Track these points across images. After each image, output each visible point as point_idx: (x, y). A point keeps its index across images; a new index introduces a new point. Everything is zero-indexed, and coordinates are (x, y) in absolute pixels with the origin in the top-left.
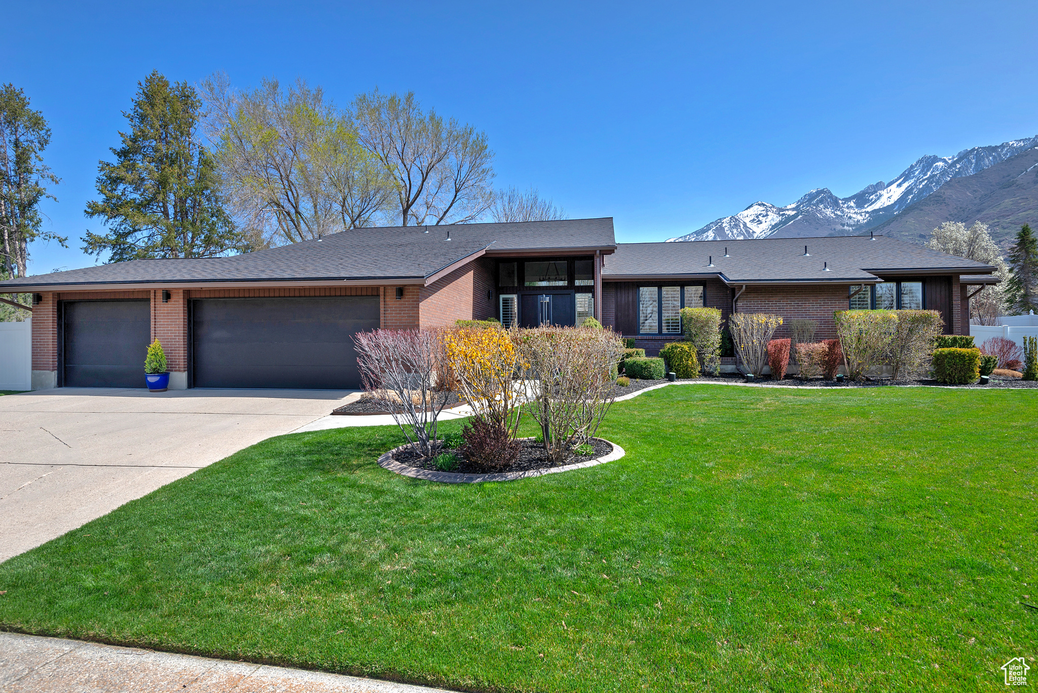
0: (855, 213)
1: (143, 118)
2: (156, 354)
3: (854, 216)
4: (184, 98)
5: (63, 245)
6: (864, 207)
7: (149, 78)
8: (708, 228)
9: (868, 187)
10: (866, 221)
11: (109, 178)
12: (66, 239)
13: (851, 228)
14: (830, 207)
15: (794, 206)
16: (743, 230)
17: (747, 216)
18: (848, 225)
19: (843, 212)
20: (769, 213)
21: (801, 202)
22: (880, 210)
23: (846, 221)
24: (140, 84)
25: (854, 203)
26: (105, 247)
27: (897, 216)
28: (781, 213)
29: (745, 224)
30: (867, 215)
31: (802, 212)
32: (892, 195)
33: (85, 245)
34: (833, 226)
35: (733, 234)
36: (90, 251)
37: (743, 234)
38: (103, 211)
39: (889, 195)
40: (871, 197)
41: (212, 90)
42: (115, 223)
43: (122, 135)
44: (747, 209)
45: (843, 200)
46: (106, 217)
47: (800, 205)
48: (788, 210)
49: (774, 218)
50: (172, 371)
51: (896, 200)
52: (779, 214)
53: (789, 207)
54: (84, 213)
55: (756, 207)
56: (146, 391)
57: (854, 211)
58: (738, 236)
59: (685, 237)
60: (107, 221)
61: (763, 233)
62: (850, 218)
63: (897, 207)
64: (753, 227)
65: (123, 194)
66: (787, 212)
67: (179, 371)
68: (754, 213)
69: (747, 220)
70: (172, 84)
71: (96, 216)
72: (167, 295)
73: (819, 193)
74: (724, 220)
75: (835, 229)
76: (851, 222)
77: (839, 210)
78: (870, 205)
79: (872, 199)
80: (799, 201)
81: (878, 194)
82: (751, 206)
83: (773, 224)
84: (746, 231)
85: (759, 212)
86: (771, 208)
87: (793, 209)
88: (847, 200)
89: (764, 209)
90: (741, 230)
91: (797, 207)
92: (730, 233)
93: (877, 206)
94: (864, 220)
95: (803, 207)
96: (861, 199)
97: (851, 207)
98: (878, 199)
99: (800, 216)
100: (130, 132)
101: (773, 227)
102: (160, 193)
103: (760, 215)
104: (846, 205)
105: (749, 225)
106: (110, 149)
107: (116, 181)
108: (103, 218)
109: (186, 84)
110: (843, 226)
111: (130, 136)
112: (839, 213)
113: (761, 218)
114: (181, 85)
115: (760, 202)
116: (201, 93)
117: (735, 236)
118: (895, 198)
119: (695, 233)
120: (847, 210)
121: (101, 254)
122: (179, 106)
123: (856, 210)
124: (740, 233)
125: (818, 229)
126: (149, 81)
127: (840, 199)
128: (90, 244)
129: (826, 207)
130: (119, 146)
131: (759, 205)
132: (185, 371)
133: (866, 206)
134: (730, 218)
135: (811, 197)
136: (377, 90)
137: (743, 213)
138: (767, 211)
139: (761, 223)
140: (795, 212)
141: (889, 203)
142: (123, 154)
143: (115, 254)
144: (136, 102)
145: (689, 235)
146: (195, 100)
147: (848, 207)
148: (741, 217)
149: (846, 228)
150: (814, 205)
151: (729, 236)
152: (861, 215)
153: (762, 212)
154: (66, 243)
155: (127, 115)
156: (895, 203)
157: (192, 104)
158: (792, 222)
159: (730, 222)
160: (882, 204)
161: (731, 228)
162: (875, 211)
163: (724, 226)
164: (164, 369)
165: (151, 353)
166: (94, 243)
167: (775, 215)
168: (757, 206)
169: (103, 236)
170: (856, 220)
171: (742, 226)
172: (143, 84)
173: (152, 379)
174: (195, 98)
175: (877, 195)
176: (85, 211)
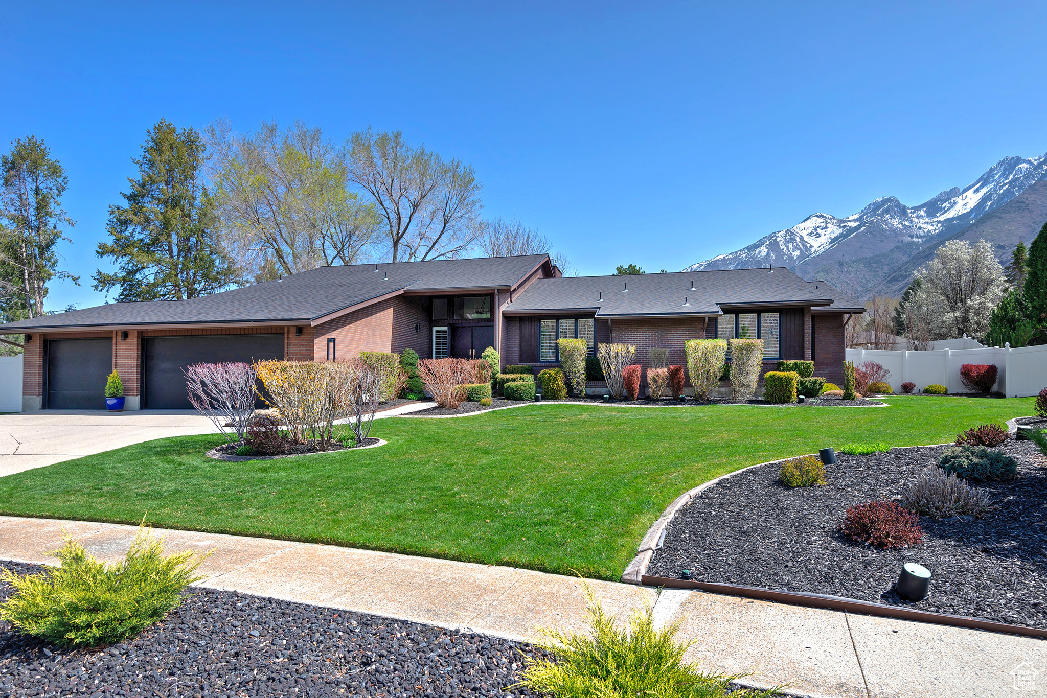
0: (926, 222)
1: (152, 163)
2: (114, 382)
3: (924, 226)
4: (189, 143)
5: (76, 284)
6: (935, 216)
7: (157, 126)
8: (761, 243)
9: (941, 194)
10: (937, 231)
11: (119, 220)
12: (79, 278)
13: (920, 240)
14: (897, 216)
15: (856, 216)
16: (800, 244)
17: (804, 229)
18: (917, 237)
19: (911, 222)
20: (829, 225)
21: (864, 212)
22: (953, 219)
23: (915, 232)
24: (149, 132)
25: (925, 212)
26: (114, 284)
27: (973, 225)
28: (842, 225)
29: (802, 238)
30: (939, 225)
31: (865, 223)
32: (969, 201)
33: (95, 283)
34: (900, 238)
35: (788, 249)
36: (100, 288)
37: (800, 249)
38: (112, 252)
39: (965, 202)
40: (944, 205)
41: (214, 135)
42: (123, 262)
43: (130, 181)
44: (804, 221)
45: (912, 208)
46: (115, 257)
47: (864, 215)
48: (850, 221)
49: (834, 231)
50: (128, 395)
51: (972, 207)
52: (840, 225)
53: (851, 218)
54: (95, 253)
55: (814, 219)
56: (107, 412)
57: (924, 221)
58: (793, 251)
59: (736, 253)
60: (116, 260)
61: (822, 247)
62: (920, 228)
63: (973, 215)
64: (811, 241)
65: (132, 235)
66: (849, 224)
67: (133, 395)
68: (812, 226)
69: (804, 234)
70: (179, 131)
71: (105, 257)
72: (126, 335)
73: (884, 202)
74: (779, 234)
75: (902, 241)
76: (921, 233)
77: (907, 220)
78: (943, 214)
79: (945, 207)
80: (862, 211)
81: (952, 201)
82: (809, 218)
83: (833, 237)
84: (803, 245)
85: (818, 225)
86: (831, 219)
87: (856, 220)
88: (916, 209)
89: (822, 220)
90: (798, 245)
91: (860, 217)
92: (785, 248)
93: (951, 214)
94: (935, 230)
95: (867, 217)
96: (933, 208)
97: (921, 216)
98: (952, 206)
99: (863, 228)
100: (138, 177)
101: (833, 240)
102: (162, 234)
103: (818, 227)
104: (915, 215)
105: (806, 238)
106: (121, 193)
107: (126, 223)
108: (112, 258)
109: (191, 129)
110: (912, 238)
111: (139, 181)
112: (907, 223)
113: (819, 231)
114: (187, 131)
115: (818, 214)
116: (204, 138)
117: (791, 251)
118: (972, 204)
119: (747, 248)
120: (916, 220)
121: (111, 291)
122: (184, 151)
123: (927, 220)
124: (796, 247)
125: (883, 241)
126: (158, 129)
127: (909, 208)
128: (100, 282)
129: (892, 217)
130: (128, 192)
131: (818, 216)
132: (137, 395)
133: (938, 215)
134: (786, 232)
135: (876, 206)
136: (370, 128)
137: (800, 225)
138: (826, 223)
139: (820, 236)
140: (857, 224)
141: (965, 211)
142: (133, 198)
143: (125, 290)
144: (145, 148)
145: (741, 251)
146: (199, 144)
147: (917, 217)
148: (798, 230)
149: (915, 239)
150: (879, 215)
151: (784, 251)
152: (933, 225)
153: (821, 225)
154: (79, 281)
155: (136, 162)
156: (972, 211)
157: (197, 149)
158: (854, 234)
159: (786, 236)
160: (956, 212)
161: (786, 243)
162: (948, 220)
163: (778, 240)
164: (121, 393)
165: (110, 381)
166: (104, 281)
167: (836, 227)
168: (816, 218)
169: (112, 274)
170: (926, 231)
171: (798, 240)
172: (152, 131)
173: (110, 402)
174: (200, 142)
175: (951, 203)
176: (97, 251)
